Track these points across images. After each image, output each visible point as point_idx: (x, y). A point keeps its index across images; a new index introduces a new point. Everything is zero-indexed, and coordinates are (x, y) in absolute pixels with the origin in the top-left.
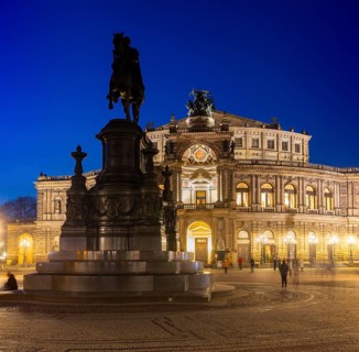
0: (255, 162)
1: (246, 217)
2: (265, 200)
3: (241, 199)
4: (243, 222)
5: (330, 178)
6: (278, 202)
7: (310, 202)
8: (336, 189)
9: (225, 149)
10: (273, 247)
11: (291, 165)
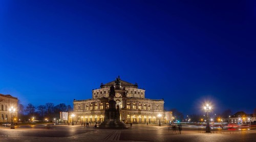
0: (131, 98)
1: (129, 111)
2: (134, 107)
3: (128, 107)
4: (128, 113)
5: (149, 102)
6: (137, 108)
7: (145, 108)
8: (151, 104)
9: (124, 94)
10: (136, 119)
11: (141, 99)
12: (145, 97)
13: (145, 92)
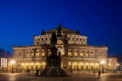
0: (73, 45)
1: (71, 58)
2: (76, 54)
3: (69, 54)
4: (70, 60)
5: (92, 49)
6: (79, 55)
7: (87, 55)
8: (94, 51)
9: (66, 41)
10: (77, 66)
11: (83, 45)
12: (87, 44)
13: (87, 38)
